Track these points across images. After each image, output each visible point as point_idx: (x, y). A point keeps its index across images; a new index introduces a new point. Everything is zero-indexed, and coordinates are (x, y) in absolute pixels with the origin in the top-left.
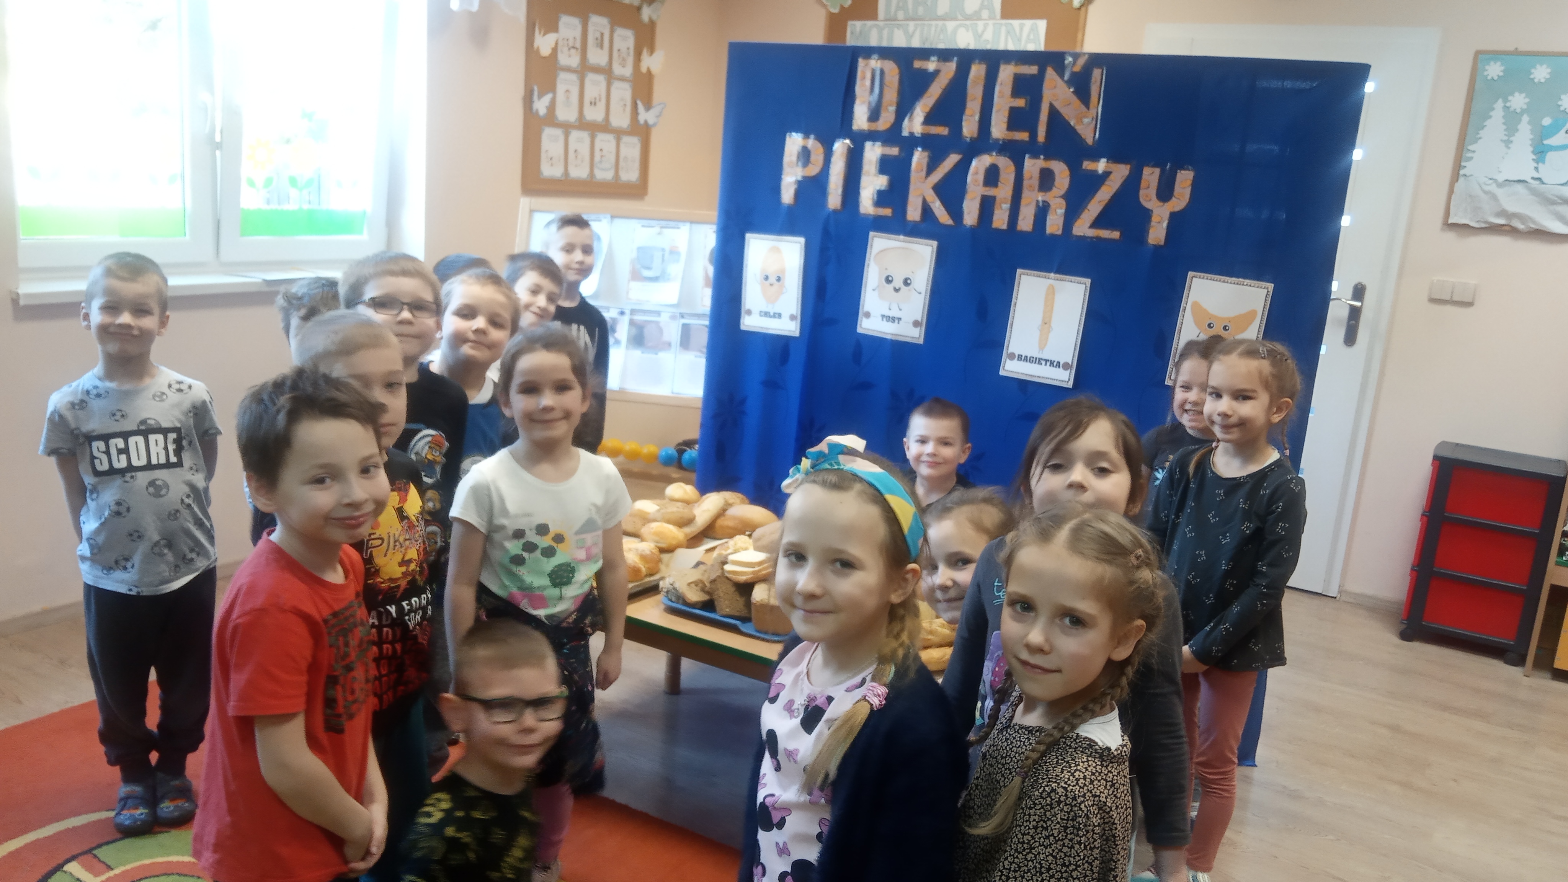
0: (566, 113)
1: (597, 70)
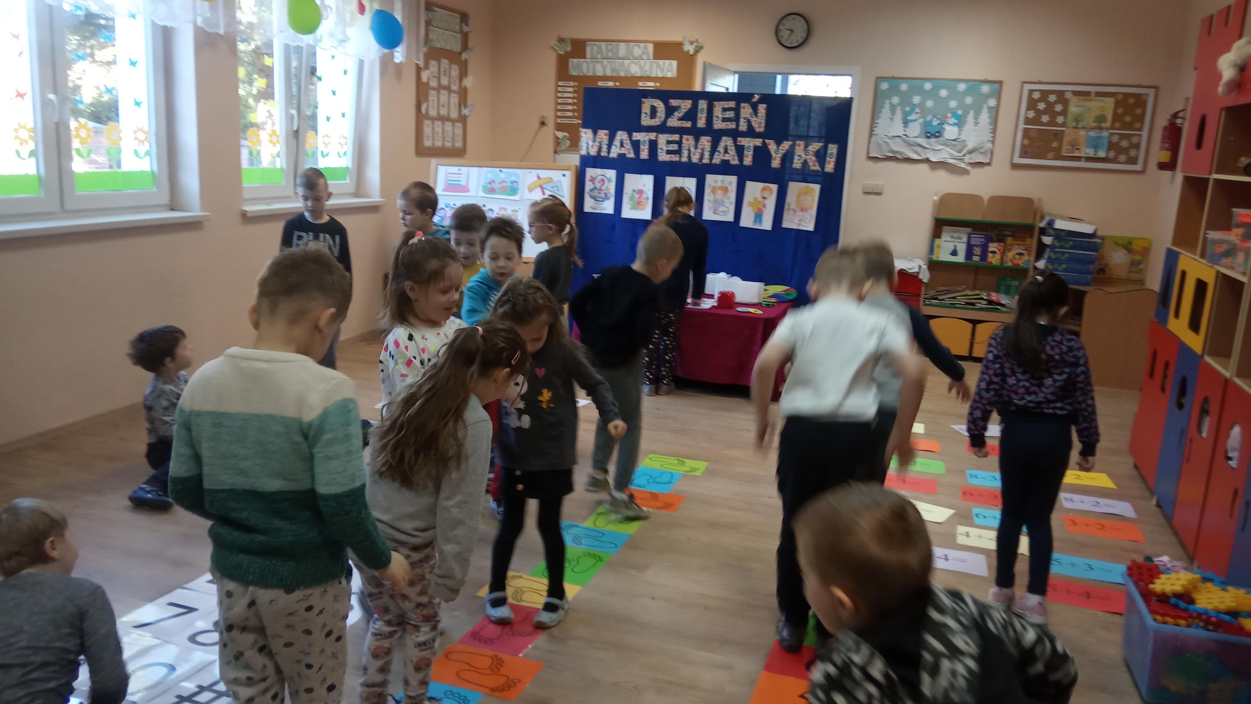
0: (433, 113)
1: (444, 88)
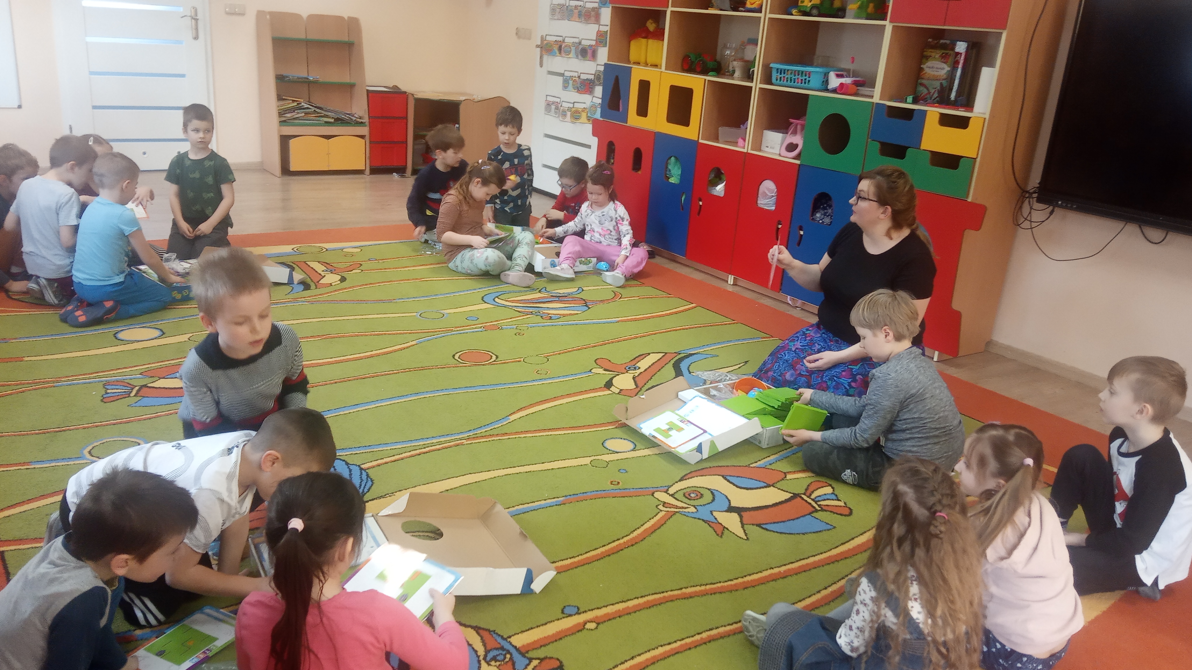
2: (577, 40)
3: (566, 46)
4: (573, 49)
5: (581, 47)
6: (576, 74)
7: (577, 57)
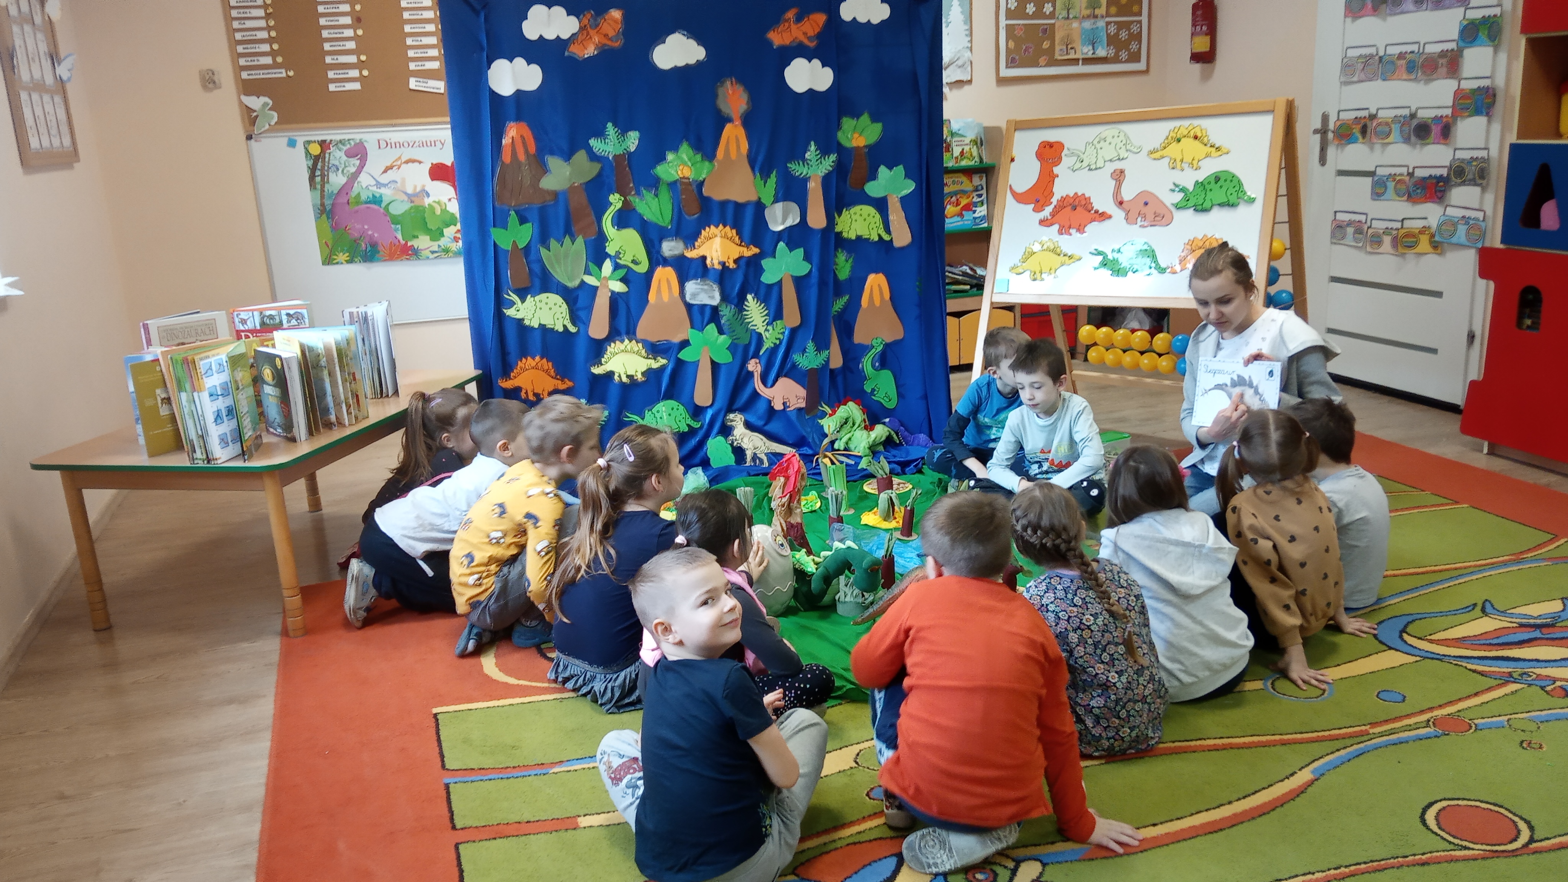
0: (25, 75)
1: (27, 20)
2: (1406, 112)
3: (1379, 124)
4: (1396, 128)
5: (1415, 123)
6: (1404, 170)
7: (1407, 140)
